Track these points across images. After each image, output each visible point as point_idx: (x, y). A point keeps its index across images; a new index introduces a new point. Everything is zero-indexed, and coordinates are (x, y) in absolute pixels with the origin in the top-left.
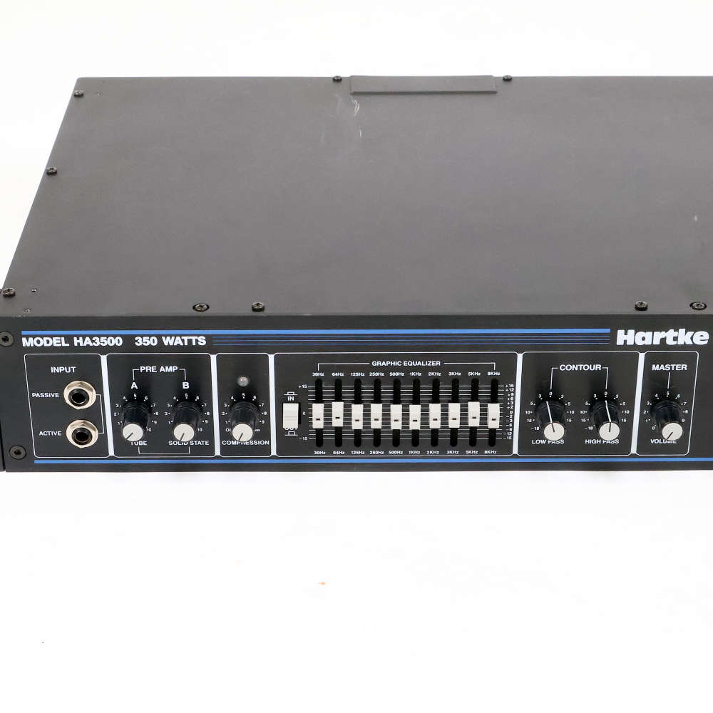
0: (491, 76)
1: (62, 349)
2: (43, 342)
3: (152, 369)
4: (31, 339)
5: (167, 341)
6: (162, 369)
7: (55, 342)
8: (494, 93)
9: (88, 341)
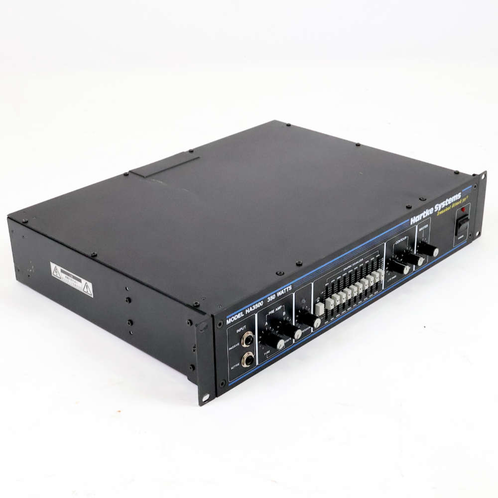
0: (183, 152)
1: (242, 318)
2: (235, 319)
3: (273, 312)
4: (230, 319)
5: (279, 294)
6: (276, 310)
7: (239, 316)
8: (199, 158)
9: (251, 309)
